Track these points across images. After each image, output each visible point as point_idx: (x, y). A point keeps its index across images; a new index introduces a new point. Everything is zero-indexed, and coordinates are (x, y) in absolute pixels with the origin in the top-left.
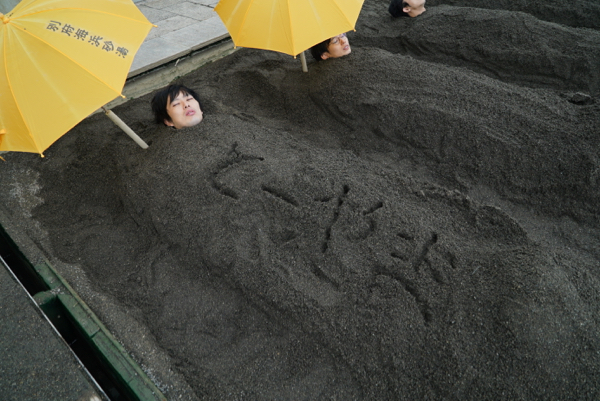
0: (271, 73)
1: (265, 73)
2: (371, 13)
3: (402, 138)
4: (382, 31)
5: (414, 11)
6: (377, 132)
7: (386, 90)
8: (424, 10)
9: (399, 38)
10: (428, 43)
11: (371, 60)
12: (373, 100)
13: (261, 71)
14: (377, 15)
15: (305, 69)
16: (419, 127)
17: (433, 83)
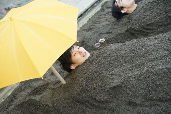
0: (41, 96)
1: (37, 97)
2: (104, 23)
3: (151, 99)
4: (114, 32)
5: (129, 9)
6: (130, 104)
7: (123, 71)
8: (136, 5)
9: (127, 31)
10: (148, 25)
11: (105, 55)
12: (116, 82)
13: (34, 98)
14: (109, 23)
15: (64, 82)
16: (158, 86)
17: (153, 50)
